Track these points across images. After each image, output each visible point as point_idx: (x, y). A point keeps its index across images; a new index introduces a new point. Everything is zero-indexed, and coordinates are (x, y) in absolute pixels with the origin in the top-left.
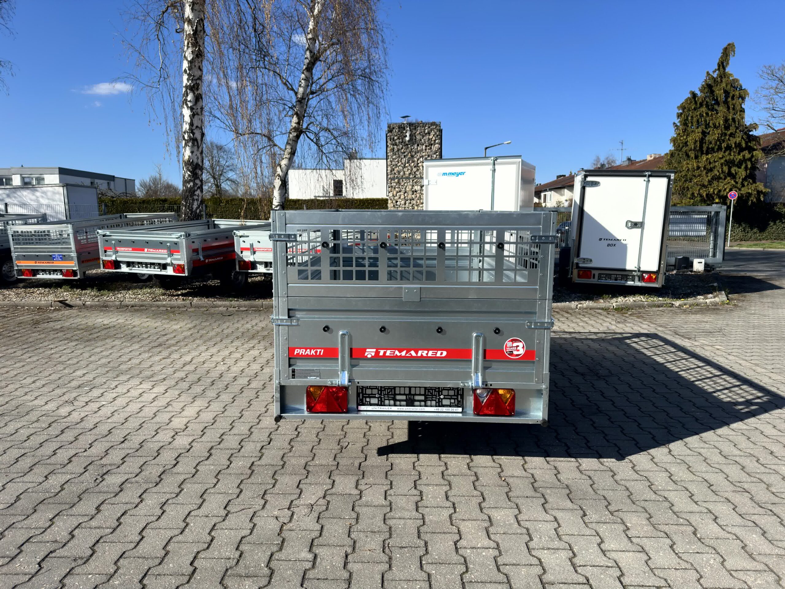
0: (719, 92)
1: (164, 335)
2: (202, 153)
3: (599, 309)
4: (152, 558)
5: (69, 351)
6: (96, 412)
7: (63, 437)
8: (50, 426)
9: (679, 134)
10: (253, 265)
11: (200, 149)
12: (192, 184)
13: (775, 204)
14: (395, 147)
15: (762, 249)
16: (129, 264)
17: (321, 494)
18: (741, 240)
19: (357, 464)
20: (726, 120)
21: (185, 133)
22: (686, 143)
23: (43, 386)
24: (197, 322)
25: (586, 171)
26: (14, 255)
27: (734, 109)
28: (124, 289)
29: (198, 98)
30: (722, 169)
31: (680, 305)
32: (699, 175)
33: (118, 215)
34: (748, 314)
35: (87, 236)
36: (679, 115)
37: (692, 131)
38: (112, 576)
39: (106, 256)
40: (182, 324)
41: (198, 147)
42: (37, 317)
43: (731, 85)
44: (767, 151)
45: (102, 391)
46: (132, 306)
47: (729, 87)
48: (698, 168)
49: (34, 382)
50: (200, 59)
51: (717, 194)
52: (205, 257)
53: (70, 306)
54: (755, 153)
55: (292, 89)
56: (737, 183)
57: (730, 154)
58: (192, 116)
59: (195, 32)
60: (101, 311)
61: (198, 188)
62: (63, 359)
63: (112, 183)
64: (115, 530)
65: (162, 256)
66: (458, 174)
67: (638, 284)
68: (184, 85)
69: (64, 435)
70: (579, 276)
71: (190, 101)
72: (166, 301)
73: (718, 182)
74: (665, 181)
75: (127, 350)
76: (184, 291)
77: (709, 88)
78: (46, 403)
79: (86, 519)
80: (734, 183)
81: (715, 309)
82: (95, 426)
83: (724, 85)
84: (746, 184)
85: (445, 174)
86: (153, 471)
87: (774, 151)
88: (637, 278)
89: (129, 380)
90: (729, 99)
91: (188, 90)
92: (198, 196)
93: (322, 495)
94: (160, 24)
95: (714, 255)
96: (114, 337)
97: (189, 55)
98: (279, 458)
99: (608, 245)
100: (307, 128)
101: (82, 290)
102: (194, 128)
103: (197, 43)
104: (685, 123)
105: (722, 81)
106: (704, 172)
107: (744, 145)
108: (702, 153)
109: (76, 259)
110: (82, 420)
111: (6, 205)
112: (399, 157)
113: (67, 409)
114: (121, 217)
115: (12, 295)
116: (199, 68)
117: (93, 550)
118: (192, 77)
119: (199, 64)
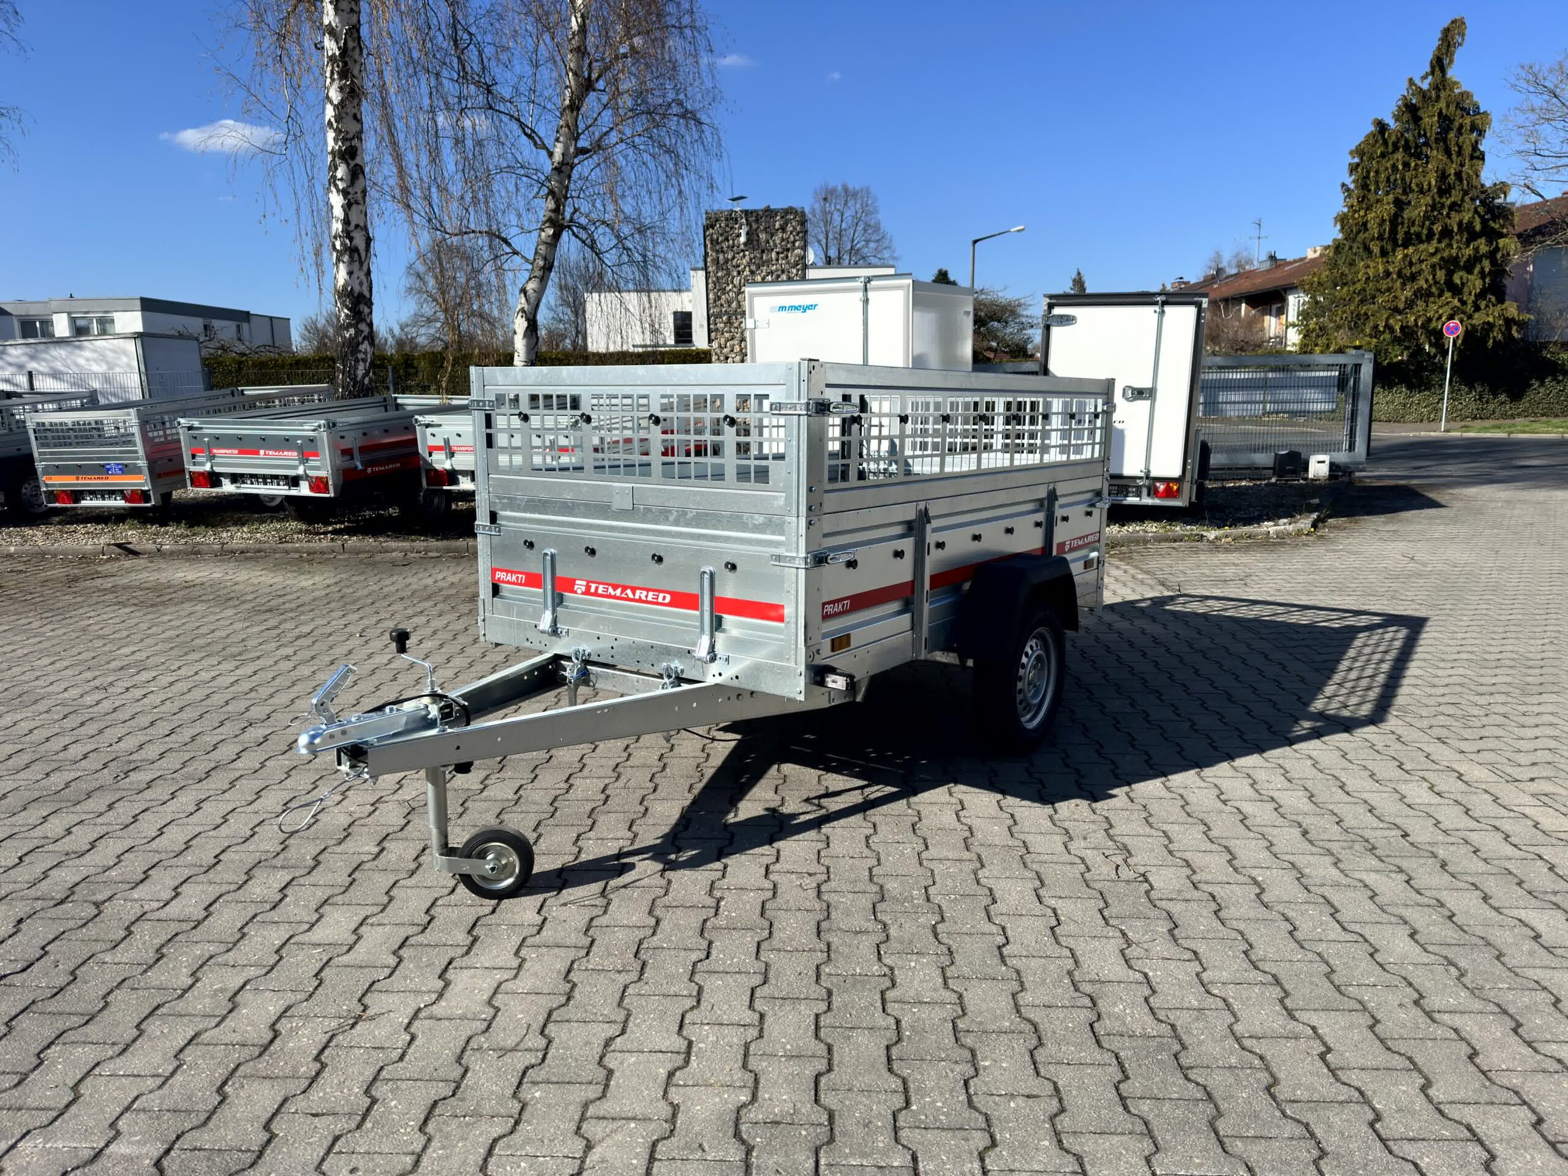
0: (1430, 121)
1: (280, 596)
2: (369, 273)
5: (118, 620)
6: (138, 700)
7: (82, 731)
8: (65, 717)
9: (1352, 206)
10: (452, 476)
11: (365, 268)
12: (352, 331)
13: (1545, 345)
14: (721, 256)
15: (1504, 435)
16: (235, 478)
18: (1475, 418)
20: (1443, 176)
21: (335, 237)
22: (1365, 224)
23: (66, 668)
24: (344, 576)
26: (39, 466)
27: (1459, 153)
28: (235, 524)
29: (356, 173)
30: (1434, 275)
31: (1216, 538)
33: (228, 391)
34: (1328, 550)
35: (164, 430)
37: (1378, 201)
39: (195, 464)
40: (317, 579)
41: (361, 264)
42: (76, 571)
43: (1458, 104)
44: (1526, 239)
45: (155, 674)
46: (242, 552)
47: (1452, 108)
48: (1388, 274)
49: (52, 663)
50: (356, 102)
51: (1423, 326)
52: (366, 464)
53: (136, 553)
54: (1502, 242)
55: (544, 147)
56: (1464, 303)
57: (1450, 246)
58: (347, 207)
59: (344, 51)
60: (188, 560)
61: (365, 338)
62: (106, 631)
63: (245, 326)
64: (127, 826)
65: (287, 462)
66: (805, 309)
67: (1147, 501)
68: (330, 149)
69: (84, 728)
71: (341, 179)
72: (302, 542)
73: (1426, 302)
74: (1192, 311)
75: (212, 618)
76: (338, 526)
77: (1410, 111)
78: (66, 690)
79: (92, 815)
80: (1458, 304)
81: (1276, 543)
82: (133, 718)
83: (1442, 104)
84: (1483, 304)
85: (784, 307)
86: (200, 767)
87: (1539, 238)
89: (202, 658)
90: (1452, 135)
91: (338, 161)
92: (365, 353)
95: (1352, 447)
96: (198, 599)
97: (335, 96)
100: (571, 220)
101: (161, 526)
102: (352, 227)
103: (348, 72)
104: (1364, 185)
105: (1438, 98)
106: (1398, 284)
107: (1478, 228)
108: (1395, 245)
109: (146, 471)
110: (115, 710)
111: (30, 374)
112: (728, 274)
113: (97, 696)
114: (233, 394)
115: (38, 537)
116: (355, 117)
117: (93, 845)
118: (342, 134)
119: (355, 110)
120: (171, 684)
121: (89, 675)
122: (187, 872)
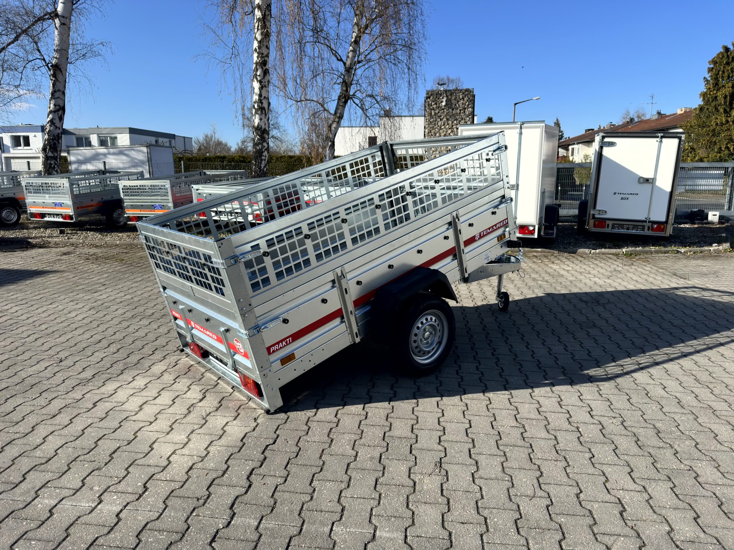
3: (610, 254)
9: (710, 88)
11: (267, 117)
12: (260, 146)
14: (433, 112)
21: (255, 103)
22: (716, 97)
25: (604, 133)
26: (126, 205)
29: (266, 72)
31: (684, 252)
32: (728, 130)
36: (710, 70)
37: (723, 86)
41: (266, 115)
50: (267, 40)
55: (341, 60)
58: (261, 88)
59: (264, 16)
61: (266, 149)
63: (173, 141)
67: (648, 233)
68: (255, 62)
70: (595, 226)
74: (676, 141)
88: (646, 228)
91: (258, 67)
92: (265, 157)
94: (233, 9)
95: (729, 208)
97: (259, 37)
99: (622, 199)
100: (354, 95)
102: (262, 98)
103: (265, 26)
104: (716, 78)
108: (731, 108)
109: (172, 208)
112: (436, 120)
114: (201, 174)
115: (125, 237)
116: (267, 47)
118: (261, 55)
119: (267, 44)
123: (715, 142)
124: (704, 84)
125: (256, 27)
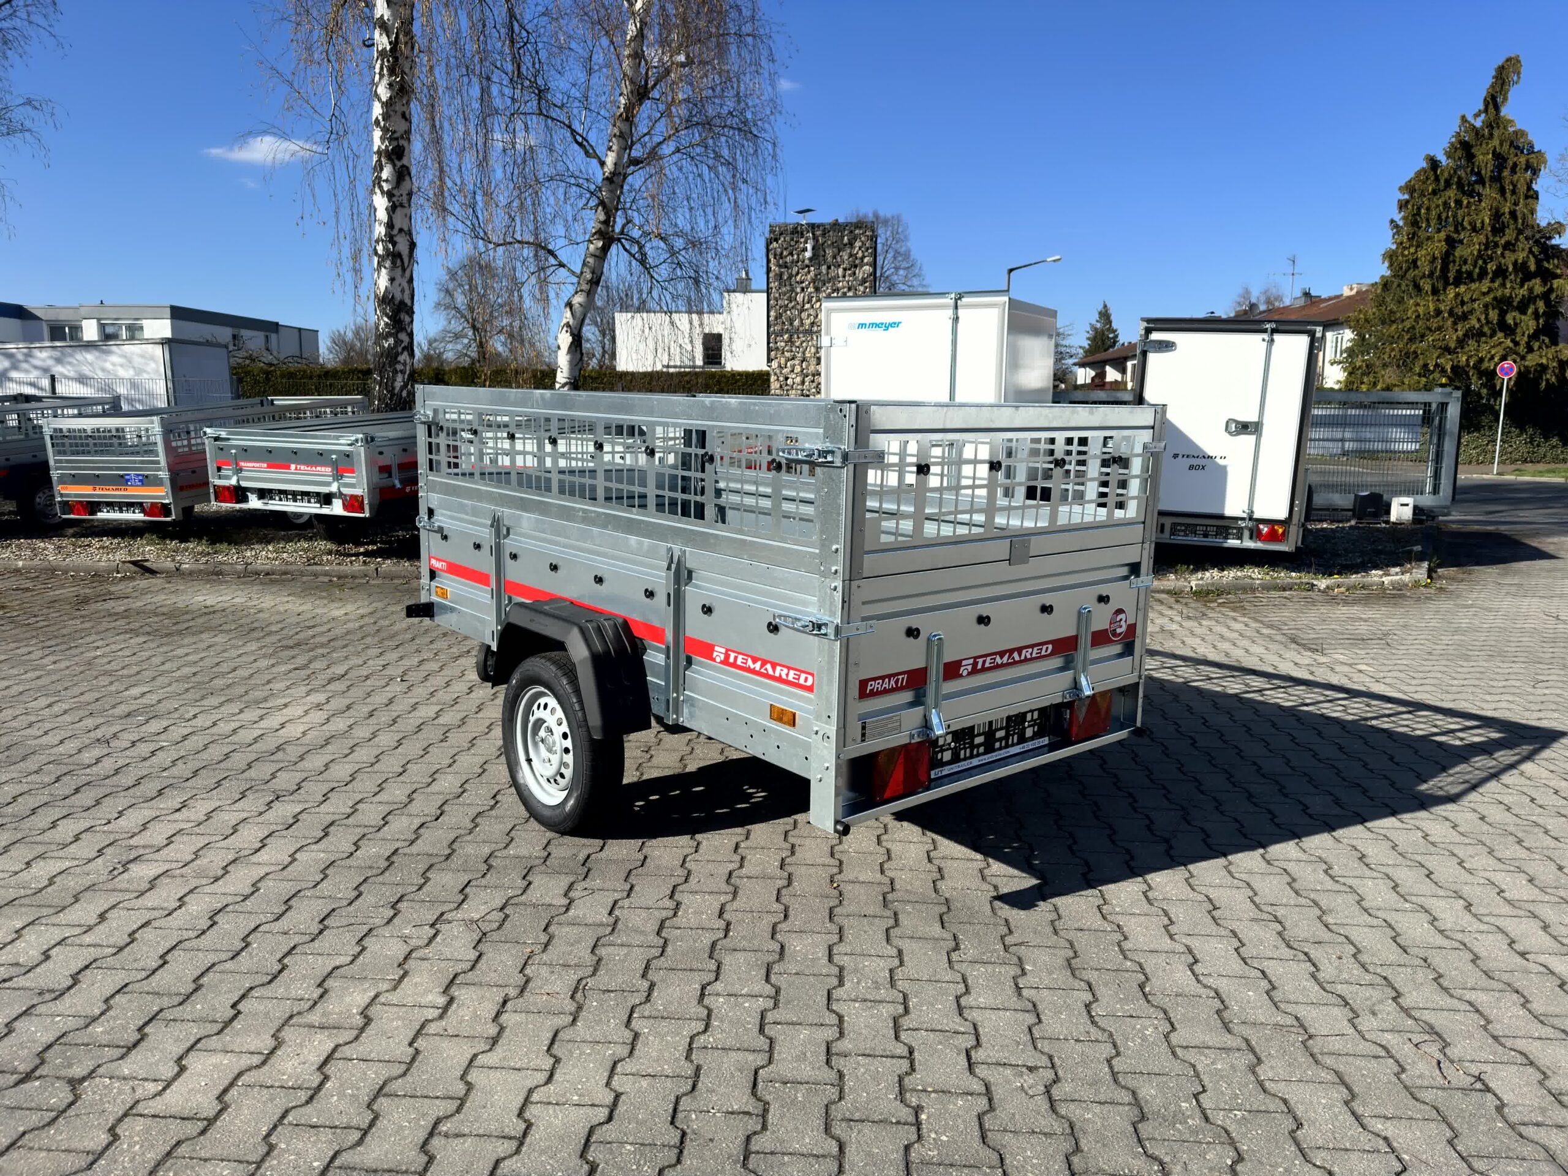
0: (1484, 158)
1: (309, 628)
2: (411, 280)
3: (1163, 591)
4: (170, 995)
5: (127, 652)
6: (145, 759)
7: (76, 800)
8: (58, 780)
9: (1401, 243)
11: (408, 274)
12: (391, 341)
14: (785, 271)
16: (263, 494)
17: (499, 903)
18: (1525, 461)
19: (582, 857)
20: (1497, 215)
21: (377, 241)
22: (1415, 262)
23: (65, 712)
24: (380, 605)
25: (1148, 321)
26: (55, 474)
27: (1513, 192)
28: (260, 542)
29: (402, 174)
30: (1487, 315)
31: (1327, 587)
32: (1439, 328)
33: (257, 400)
34: (1457, 605)
35: (189, 440)
36: (1402, 205)
37: (1428, 238)
38: (95, 1019)
39: (220, 477)
40: (350, 608)
41: (404, 270)
42: (87, 591)
43: (1512, 143)
45: (165, 723)
46: (268, 574)
47: (1506, 147)
48: (1438, 312)
49: (50, 706)
50: (405, 100)
51: (1475, 367)
52: (405, 483)
53: (152, 572)
54: (1556, 283)
55: (595, 156)
56: (1516, 344)
57: (1503, 285)
58: (392, 210)
59: (395, 45)
60: (208, 581)
61: (404, 349)
62: (114, 666)
63: (273, 336)
64: (121, 949)
65: (321, 479)
66: (887, 326)
67: (1249, 544)
68: (375, 149)
69: (78, 796)
71: (387, 181)
72: (332, 565)
73: (1478, 342)
74: (1303, 341)
75: (234, 653)
76: (370, 548)
77: (1464, 148)
78: (62, 742)
79: (78, 931)
80: (1511, 345)
81: (1396, 595)
82: (138, 783)
83: (1496, 142)
84: (1536, 345)
85: (862, 325)
86: (215, 859)
88: (1246, 534)
89: (221, 704)
90: (1506, 173)
91: (383, 160)
92: (405, 364)
93: (500, 905)
94: (334, 29)
96: (218, 629)
97: (384, 92)
98: (445, 844)
99: (1191, 467)
100: (622, 232)
101: (181, 542)
102: (395, 232)
103: (398, 67)
104: (1414, 222)
105: (1491, 135)
106: (1449, 323)
107: (1533, 268)
108: (1447, 283)
109: (168, 483)
110: (117, 771)
111: (53, 379)
112: (792, 290)
113: (97, 752)
114: (262, 404)
115: (49, 551)
116: (404, 115)
117: (75, 979)
118: (389, 134)
119: (404, 109)
120: (185, 738)
121: (90, 722)
122: (196, 1031)
123: (1415, 352)
124: (1391, 233)
125: (377, 70)
